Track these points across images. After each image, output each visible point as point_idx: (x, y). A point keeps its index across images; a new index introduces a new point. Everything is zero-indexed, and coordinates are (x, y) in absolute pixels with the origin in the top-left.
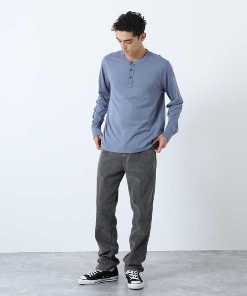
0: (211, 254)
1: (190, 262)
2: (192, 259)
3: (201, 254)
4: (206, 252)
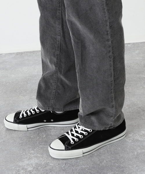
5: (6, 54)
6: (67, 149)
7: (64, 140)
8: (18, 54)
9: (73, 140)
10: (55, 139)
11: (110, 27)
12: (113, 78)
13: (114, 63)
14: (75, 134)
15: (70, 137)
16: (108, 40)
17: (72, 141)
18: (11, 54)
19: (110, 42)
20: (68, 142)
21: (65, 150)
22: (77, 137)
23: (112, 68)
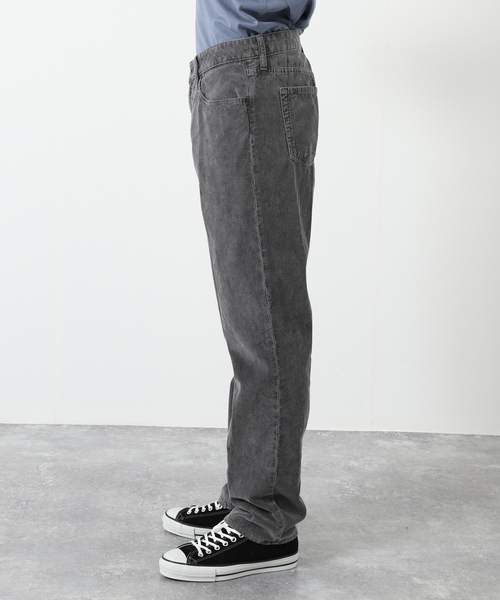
0: (408, 443)
1: (349, 469)
2: (356, 459)
3: (381, 443)
4: (391, 436)
5: (70, 426)
6: (190, 563)
7: (188, 550)
8: (93, 427)
9: (203, 551)
10: (172, 548)
11: (281, 387)
12: (275, 469)
13: (280, 445)
14: (208, 543)
15: (199, 546)
16: (275, 407)
17: (200, 552)
18: (80, 426)
19: (278, 411)
20: (194, 552)
21: (187, 564)
22: (211, 547)
23: (276, 451)
